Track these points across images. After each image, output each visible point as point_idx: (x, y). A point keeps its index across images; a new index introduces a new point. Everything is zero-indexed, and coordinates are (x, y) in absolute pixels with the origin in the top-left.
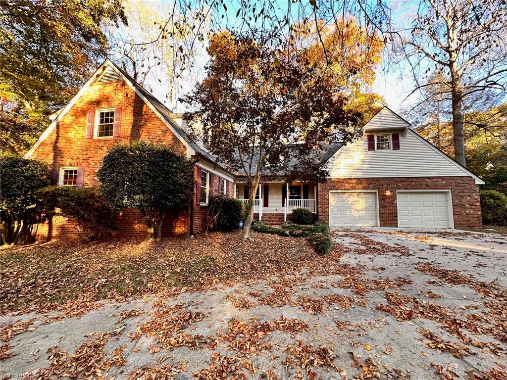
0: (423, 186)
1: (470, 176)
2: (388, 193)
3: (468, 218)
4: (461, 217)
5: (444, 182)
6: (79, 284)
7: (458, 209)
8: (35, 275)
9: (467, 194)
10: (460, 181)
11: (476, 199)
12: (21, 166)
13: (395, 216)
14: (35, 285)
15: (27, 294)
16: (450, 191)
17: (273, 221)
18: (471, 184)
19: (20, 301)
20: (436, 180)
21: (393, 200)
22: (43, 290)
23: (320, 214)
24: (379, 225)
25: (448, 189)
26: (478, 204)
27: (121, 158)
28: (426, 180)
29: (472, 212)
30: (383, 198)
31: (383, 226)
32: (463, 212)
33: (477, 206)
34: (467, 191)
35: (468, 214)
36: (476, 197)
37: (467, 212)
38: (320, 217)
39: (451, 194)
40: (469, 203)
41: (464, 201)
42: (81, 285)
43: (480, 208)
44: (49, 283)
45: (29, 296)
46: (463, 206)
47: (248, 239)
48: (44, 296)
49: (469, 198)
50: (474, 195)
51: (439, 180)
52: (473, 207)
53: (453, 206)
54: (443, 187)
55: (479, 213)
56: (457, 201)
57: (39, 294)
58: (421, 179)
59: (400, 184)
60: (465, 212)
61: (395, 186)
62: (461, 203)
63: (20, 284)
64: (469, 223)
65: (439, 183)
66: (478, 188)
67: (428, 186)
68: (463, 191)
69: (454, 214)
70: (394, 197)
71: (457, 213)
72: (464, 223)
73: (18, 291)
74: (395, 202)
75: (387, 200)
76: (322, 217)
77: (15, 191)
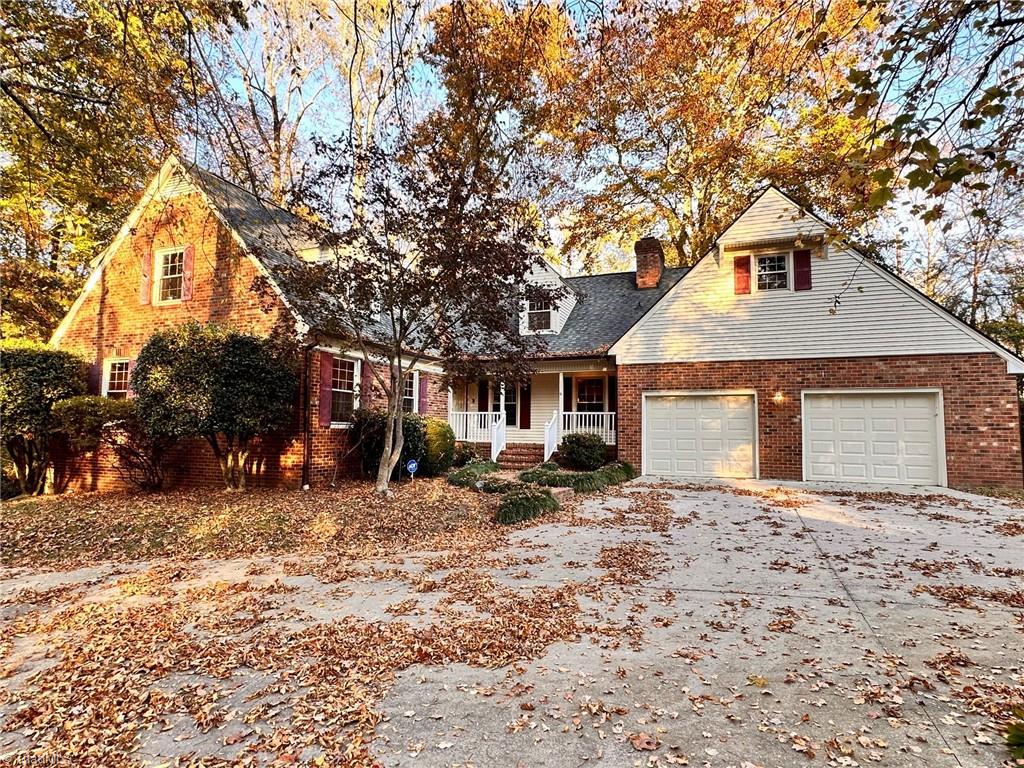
0: (869, 379)
1: (993, 353)
2: (779, 398)
3: (984, 460)
4: (964, 459)
5: (923, 370)
6: (84, 542)
7: (960, 438)
8: (37, 528)
9: (982, 398)
10: (966, 367)
11: (1009, 412)
12: (39, 362)
13: (795, 452)
14: (34, 539)
15: (24, 548)
16: (941, 392)
17: (521, 462)
18: (995, 372)
19: (15, 556)
20: (904, 363)
21: (792, 413)
22: (41, 546)
23: (620, 447)
24: (758, 477)
25: (936, 386)
26: (1012, 425)
27: (157, 355)
28: (877, 363)
29: (995, 444)
30: (767, 410)
31: (767, 478)
32: (970, 444)
33: (1012, 429)
34: (985, 391)
35: (983, 450)
36: (1009, 406)
37: (982, 444)
38: (623, 455)
39: (941, 398)
40: (989, 421)
41: (975, 417)
42: (87, 543)
43: (1017, 435)
44: (50, 538)
45: (25, 551)
46: (971, 429)
47: (383, 492)
48: (41, 552)
49: (988, 410)
50: (1003, 402)
51: (909, 363)
52: (999, 432)
53: (946, 429)
54: (922, 381)
55: (1015, 448)
56: (957, 417)
57: (36, 550)
58: (864, 361)
59: (810, 376)
60: (976, 446)
61: (799, 379)
62: (965, 421)
63: (18, 538)
64: (986, 474)
65: (909, 370)
66: (1014, 383)
67: (880, 380)
68: (973, 393)
69: (948, 451)
70: (794, 408)
71: (956, 447)
72: (974, 474)
73: (15, 545)
74: (796, 420)
75: (777, 415)
76: (624, 453)
77: (31, 404)
